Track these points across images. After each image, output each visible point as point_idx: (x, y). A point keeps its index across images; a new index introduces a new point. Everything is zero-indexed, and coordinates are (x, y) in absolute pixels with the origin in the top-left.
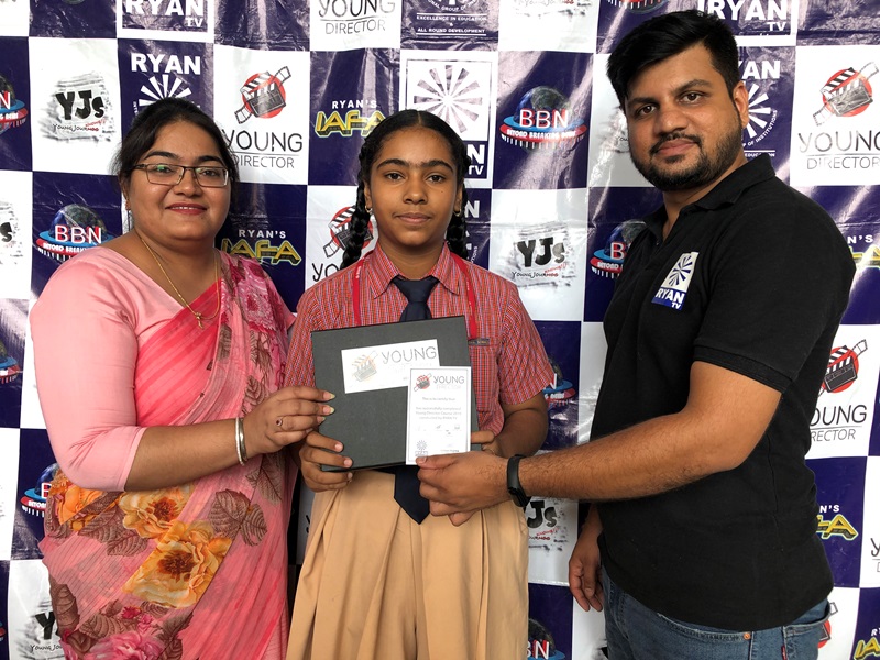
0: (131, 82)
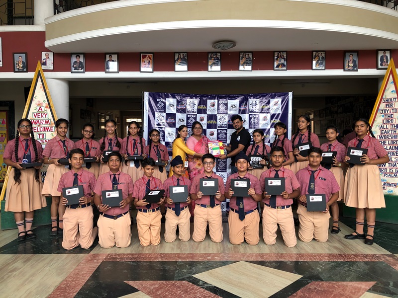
0: (188, 118)
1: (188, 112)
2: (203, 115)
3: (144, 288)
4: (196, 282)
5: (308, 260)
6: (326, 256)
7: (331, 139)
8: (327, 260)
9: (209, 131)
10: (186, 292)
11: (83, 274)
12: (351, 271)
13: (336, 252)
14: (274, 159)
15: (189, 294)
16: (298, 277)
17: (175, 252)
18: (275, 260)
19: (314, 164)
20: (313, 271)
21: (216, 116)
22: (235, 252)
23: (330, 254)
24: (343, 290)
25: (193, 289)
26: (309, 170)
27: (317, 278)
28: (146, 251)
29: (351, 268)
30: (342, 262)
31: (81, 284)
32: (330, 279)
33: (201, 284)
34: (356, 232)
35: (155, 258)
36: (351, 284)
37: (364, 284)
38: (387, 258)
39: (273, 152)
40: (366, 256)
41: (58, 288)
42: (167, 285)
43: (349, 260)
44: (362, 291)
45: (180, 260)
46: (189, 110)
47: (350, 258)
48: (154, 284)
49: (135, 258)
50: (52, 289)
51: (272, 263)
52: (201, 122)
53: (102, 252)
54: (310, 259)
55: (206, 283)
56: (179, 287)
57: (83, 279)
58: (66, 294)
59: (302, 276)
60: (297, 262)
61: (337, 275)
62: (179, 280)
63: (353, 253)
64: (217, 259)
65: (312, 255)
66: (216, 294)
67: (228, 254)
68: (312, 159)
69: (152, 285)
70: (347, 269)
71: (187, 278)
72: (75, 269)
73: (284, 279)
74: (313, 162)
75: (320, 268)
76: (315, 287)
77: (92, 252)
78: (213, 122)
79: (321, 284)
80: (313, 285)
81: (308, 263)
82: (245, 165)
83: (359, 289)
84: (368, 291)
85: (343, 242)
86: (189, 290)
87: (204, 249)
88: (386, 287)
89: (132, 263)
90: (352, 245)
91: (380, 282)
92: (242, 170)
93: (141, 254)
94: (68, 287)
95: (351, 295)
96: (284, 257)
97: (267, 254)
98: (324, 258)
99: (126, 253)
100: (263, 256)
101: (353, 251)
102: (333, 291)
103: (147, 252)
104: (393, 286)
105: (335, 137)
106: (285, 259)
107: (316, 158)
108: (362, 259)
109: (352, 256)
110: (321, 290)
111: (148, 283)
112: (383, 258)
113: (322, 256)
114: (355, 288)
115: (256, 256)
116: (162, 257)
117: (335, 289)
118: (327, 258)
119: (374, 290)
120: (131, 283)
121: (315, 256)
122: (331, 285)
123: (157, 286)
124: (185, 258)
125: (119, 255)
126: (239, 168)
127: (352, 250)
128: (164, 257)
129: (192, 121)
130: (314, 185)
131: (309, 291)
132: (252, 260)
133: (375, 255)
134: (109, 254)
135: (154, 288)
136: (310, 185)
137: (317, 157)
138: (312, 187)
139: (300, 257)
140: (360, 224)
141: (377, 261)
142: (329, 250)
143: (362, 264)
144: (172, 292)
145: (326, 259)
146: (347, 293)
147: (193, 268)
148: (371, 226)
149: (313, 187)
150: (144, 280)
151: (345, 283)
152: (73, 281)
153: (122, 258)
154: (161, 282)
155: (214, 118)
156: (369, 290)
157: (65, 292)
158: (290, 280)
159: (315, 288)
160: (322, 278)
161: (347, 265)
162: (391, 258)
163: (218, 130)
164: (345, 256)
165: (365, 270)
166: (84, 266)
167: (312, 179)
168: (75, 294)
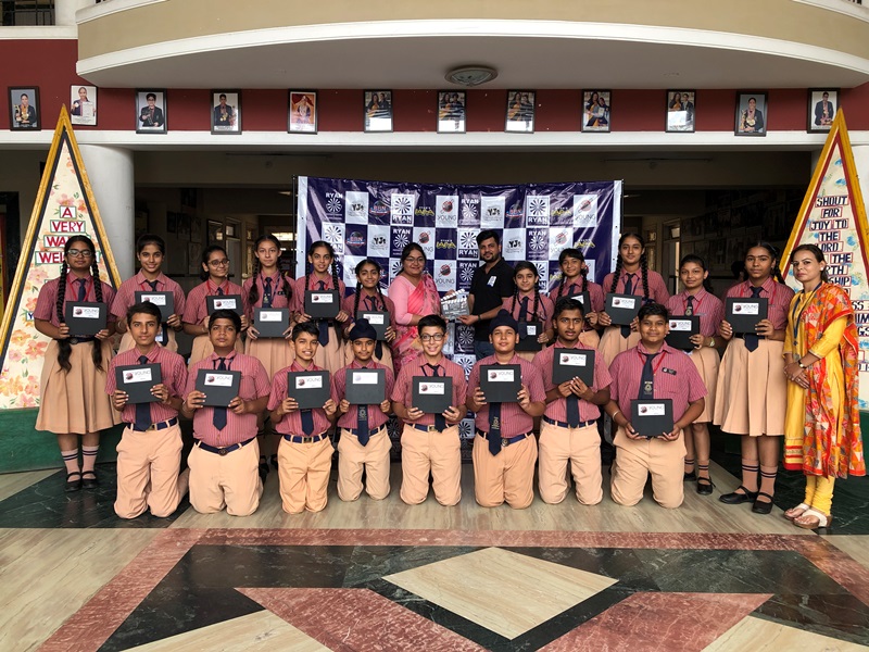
1: (394, 222)
2: (426, 230)
3: (275, 603)
4: (388, 591)
5: (636, 546)
6: (674, 539)
7: (691, 285)
8: (675, 547)
9: (438, 265)
10: (365, 611)
11: (149, 573)
12: (723, 571)
13: (698, 529)
14: (564, 326)
15: (371, 617)
16: (606, 582)
17: (352, 527)
18: (563, 546)
19: (651, 339)
20: (641, 570)
21: (454, 231)
22: (481, 528)
23: (684, 535)
24: (698, 611)
25: (380, 605)
26: (640, 354)
27: (649, 585)
28: (291, 525)
29: (724, 563)
30: (706, 551)
31: (143, 592)
32: (675, 587)
33: (398, 595)
34: (743, 488)
35: (307, 539)
36: (718, 597)
37: (746, 598)
38: (805, 543)
39: (561, 311)
40: (759, 538)
41: (93, 602)
42: (325, 598)
43: (721, 547)
44: (739, 613)
45: (360, 544)
46: (395, 218)
47: (725, 543)
48: (298, 595)
49: (266, 538)
50: (80, 604)
51: (556, 552)
52: (421, 245)
53: (194, 526)
54: (640, 544)
55: (409, 593)
56: (351, 602)
57: (149, 583)
58: (109, 614)
59: (616, 581)
60: (610, 551)
61: (690, 578)
62: (353, 587)
63: (733, 531)
64: (440, 541)
65: (647, 537)
66: (428, 617)
67: (466, 532)
68: (646, 328)
69: (294, 597)
70: (713, 565)
71: (371, 582)
72: (133, 562)
73: (578, 588)
74: (648, 333)
75: (659, 563)
76: (641, 603)
77: (175, 525)
78: (447, 244)
79: (653, 597)
80: (636, 600)
81: (634, 554)
82: (510, 339)
83: (735, 609)
84: (751, 615)
85: (716, 507)
86: (370, 608)
87: (416, 519)
88: (793, 606)
89: (256, 549)
90: (732, 515)
91: (782, 595)
92: (504, 349)
93: (279, 530)
94: (115, 599)
95: (715, 621)
96: (584, 538)
97: (549, 532)
98: (670, 543)
99: (246, 527)
100: (539, 537)
101: (734, 528)
102: (677, 612)
103: (291, 527)
104: (809, 605)
105: (701, 281)
106: (586, 543)
107: (655, 327)
108: (750, 544)
109: (730, 538)
110: (652, 611)
111: (284, 594)
112: (797, 542)
113: (667, 539)
114: (725, 607)
115: (525, 536)
116: (323, 538)
117: (683, 608)
118: (675, 542)
119: (765, 612)
120: (249, 592)
121: (651, 538)
122: (674, 599)
123: (303, 599)
124: (371, 540)
125: (231, 532)
126: (498, 345)
127: (732, 526)
128: (328, 536)
129: (402, 243)
130: (652, 385)
131: (626, 613)
132: (515, 544)
133: (780, 536)
134: (210, 530)
135: (297, 604)
136: (643, 385)
137: (658, 324)
138: (648, 388)
139: (619, 539)
140: (750, 469)
141: (782, 549)
142: (684, 524)
143: (750, 555)
144: (335, 612)
145: (674, 545)
146: (707, 617)
147: (386, 562)
148: (768, 475)
149: (650, 389)
150: (278, 586)
151: (704, 596)
152: (125, 586)
153: (236, 539)
154: (314, 590)
155: (450, 236)
156: (757, 611)
157: (107, 609)
158: (591, 589)
159: (641, 607)
160: (659, 585)
161: (716, 558)
162: (814, 544)
163: (458, 262)
164: (715, 537)
165: (753, 569)
166: (154, 555)
167: (648, 373)
168: (128, 614)
